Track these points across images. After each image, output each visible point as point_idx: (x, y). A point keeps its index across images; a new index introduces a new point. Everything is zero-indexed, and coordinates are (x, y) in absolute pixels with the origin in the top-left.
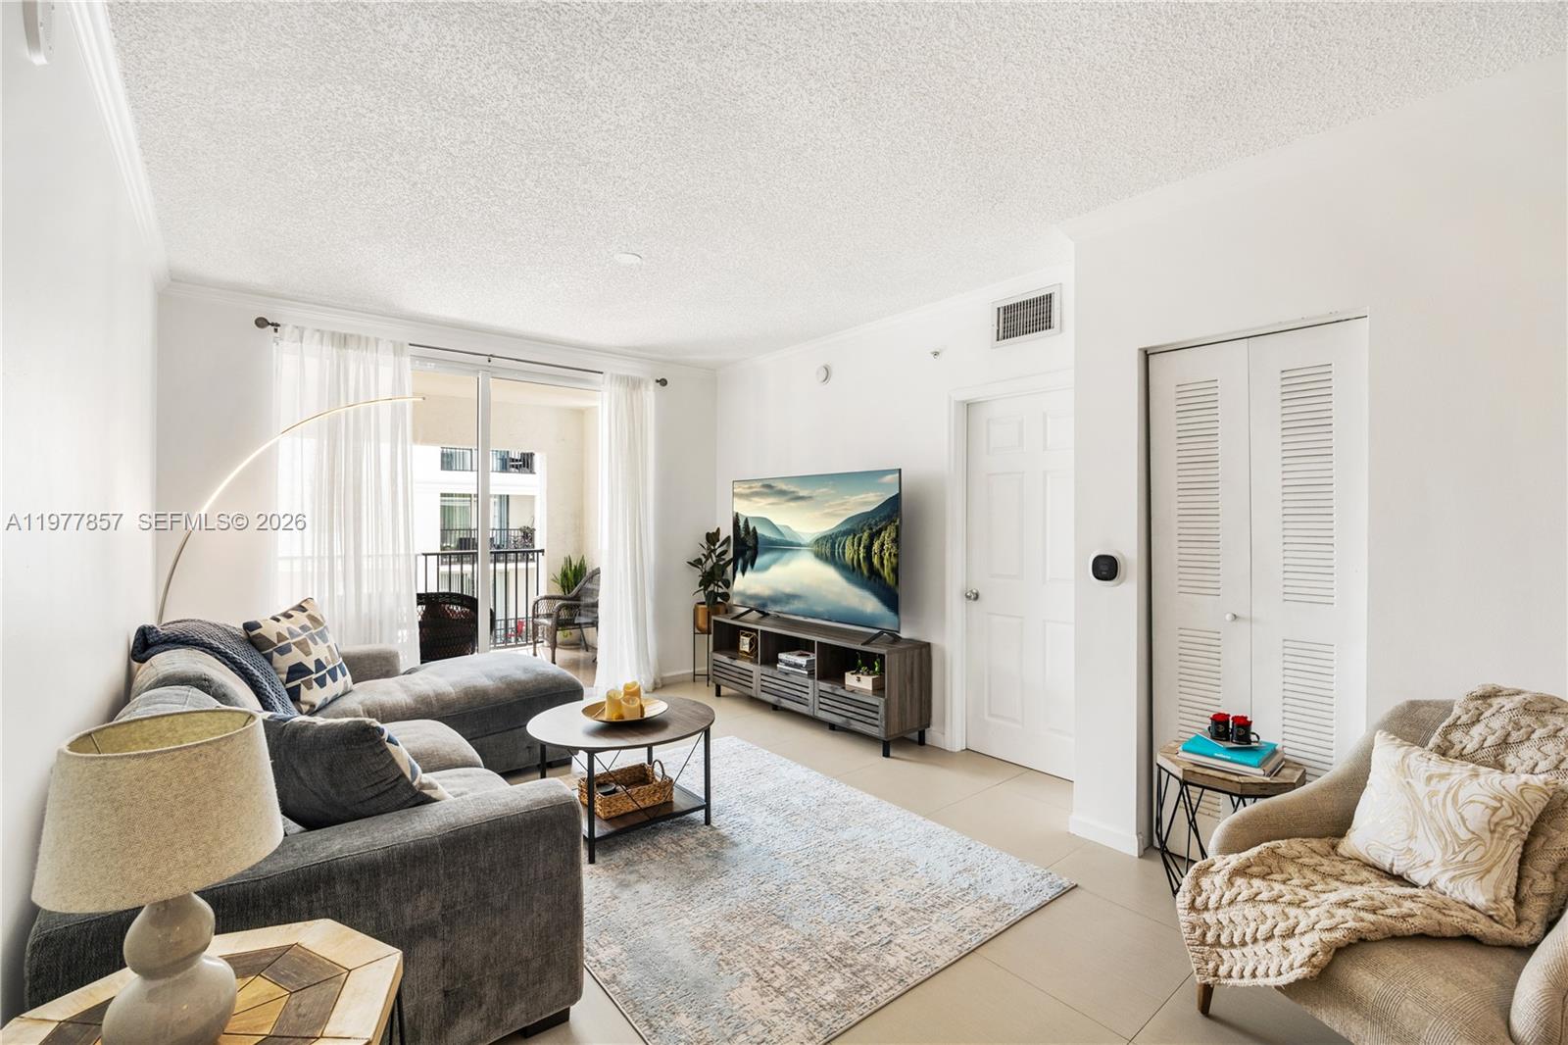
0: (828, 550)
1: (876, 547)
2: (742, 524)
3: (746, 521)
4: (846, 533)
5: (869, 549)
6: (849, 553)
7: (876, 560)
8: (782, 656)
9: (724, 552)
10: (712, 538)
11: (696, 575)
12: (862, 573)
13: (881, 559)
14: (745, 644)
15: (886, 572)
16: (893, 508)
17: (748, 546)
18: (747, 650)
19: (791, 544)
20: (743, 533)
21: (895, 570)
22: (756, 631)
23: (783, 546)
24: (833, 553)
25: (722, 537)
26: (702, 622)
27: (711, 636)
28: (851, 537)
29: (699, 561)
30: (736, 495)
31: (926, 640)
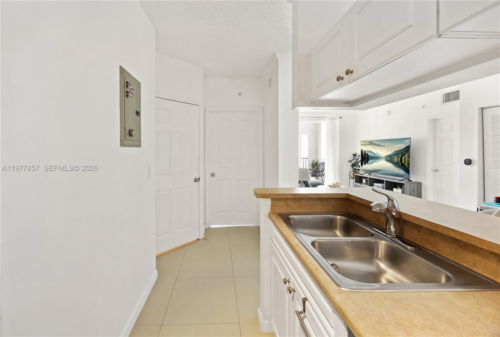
0: (390, 159)
1: (403, 158)
2: (363, 152)
3: (365, 151)
4: (394, 155)
5: (401, 159)
6: (395, 160)
7: (403, 161)
8: (374, 184)
9: (358, 159)
10: (355, 155)
11: (350, 164)
12: (399, 165)
13: (405, 161)
14: (364, 181)
15: (406, 164)
16: (408, 149)
17: (365, 158)
18: (365, 182)
19: (379, 157)
20: (364, 155)
21: (409, 164)
22: (367, 178)
23: (376, 158)
24: (391, 160)
25: (358, 155)
26: (352, 176)
27: (354, 180)
28: (396, 156)
29: (351, 161)
30: (361, 145)
31: (420, 182)
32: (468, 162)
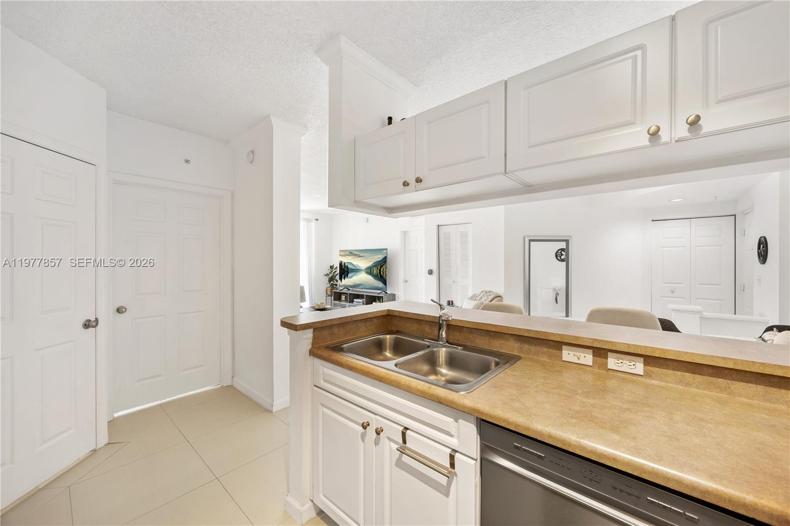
0: (369, 271)
1: (382, 270)
2: (343, 264)
4: (374, 266)
5: (380, 270)
6: (375, 272)
7: (382, 273)
8: (355, 300)
9: (335, 272)
10: (332, 267)
11: (327, 279)
12: (378, 277)
13: (383, 273)
14: (343, 298)
15: (384, 276)
16: (384, 261)
17: (345, 271)
18: (344, 299)
19: (359, 270)
20: (344, 267)
21: (386, 275)
22: (347, 294)
23: (356, 270)
24: (371, 272)
25: (335, 267)
26: (329, 293)
27: (333, 297)
29: (328, 274)
30: (340, 255)
31: (394, 293)
32: (430, 272)
